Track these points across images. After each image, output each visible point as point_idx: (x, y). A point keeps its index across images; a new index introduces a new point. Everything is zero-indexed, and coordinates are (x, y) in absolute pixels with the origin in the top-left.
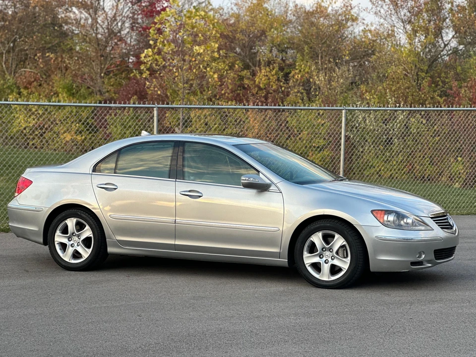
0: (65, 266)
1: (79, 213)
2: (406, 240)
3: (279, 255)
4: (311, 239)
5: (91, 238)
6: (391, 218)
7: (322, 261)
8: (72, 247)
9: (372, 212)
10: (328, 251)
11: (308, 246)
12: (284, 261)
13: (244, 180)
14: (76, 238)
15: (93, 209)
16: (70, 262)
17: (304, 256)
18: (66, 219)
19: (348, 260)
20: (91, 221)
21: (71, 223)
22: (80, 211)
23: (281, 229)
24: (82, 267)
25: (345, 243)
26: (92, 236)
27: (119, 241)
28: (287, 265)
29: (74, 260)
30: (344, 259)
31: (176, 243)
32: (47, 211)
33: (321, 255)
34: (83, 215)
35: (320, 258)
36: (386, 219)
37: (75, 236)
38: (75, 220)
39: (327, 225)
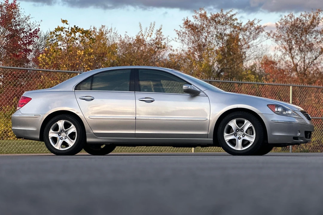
2: (290, 122)
3: (207, 136)
4: (229, 124)
5: (75, 132)
7: (236, 138)
8: (61, 139)
9: (268, 105)
10: (240, 131)
12: (210, 140)
13: (185, 87)
15: (77, 113)
16: (60, 149)
17: (224, 136)
18: (57, 121)
20: (75, 122)
21: (61, 123)
22: (67, 115)
23: (208, 119)
24: (68, 152)
25: (251, 125)
27: (95, 134)
28: (212, 142)
30: (251, 136)
31: (136, 133)
32: (44, 116)
33: (235, 134)
34: (69, 118)
35: (235, 136)
36: (276, 110)
37: (63, 132)
38: (64, 121)
39: (239, 114)
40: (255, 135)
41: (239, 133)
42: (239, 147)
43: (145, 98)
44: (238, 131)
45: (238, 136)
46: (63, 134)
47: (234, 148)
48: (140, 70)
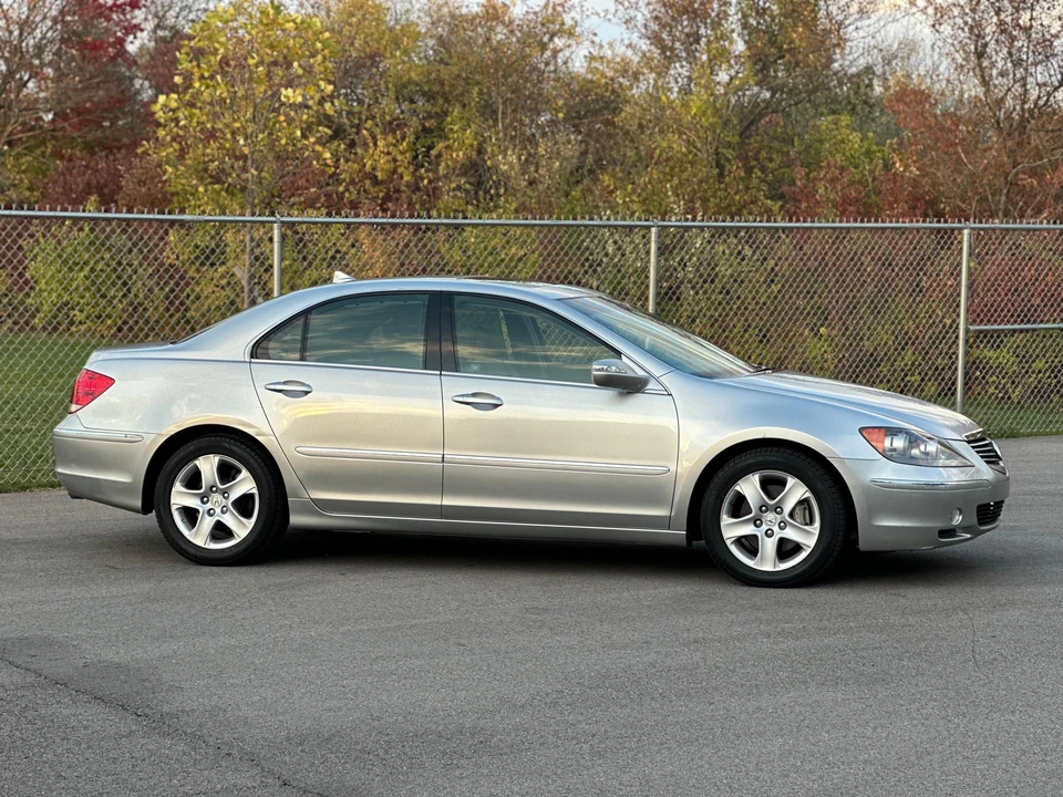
0: (195, 556)
1: (226, 445)
2: (931, 487)
3: (666, 522)
4: (738, 488)
5: (252, 496)
6: (899, 443)
7: (759, 533)
8: (211, 515)
9: (860, 430)
10: (771, 511)
11: (730, 503)
12: (679, 533)
13: (598, 370)
14: (217, 497)
15: (258, 434)
16: (206, 546)
17: (722, 524)
18: (196, 458)
19: (815, 529)
20: (252, 461)
21: (208, 465)
22: (227, 440)
23: (673, 469)
24: (233, 557)
25: (808, 494)
26: (255, 491)
27: (317, 502)
28: (683, 541)
29: (215, 543)
30: (806, 527)
31: (444, 503)
32: (153, 441)
33: (756, 522)
34: (235, 448)
35: (756, 525)
36: (887, 443)
37: (215, 492)
38: (217, 458)
39: (769, 458)
40: (817, 524)
41: (770, 516)
42: (767, 562)
43: (474, 395)
44: (766, 511)
45: (764, 527)
47: (750, 563)
48: (457, 299)
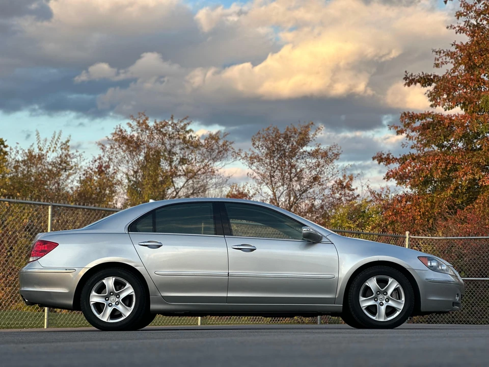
0: (103, 327)
1: (119, 272)
3: (333, 301)
4: (367, 284)
5: (132, 296)
6: (434, 263)
7: (377, 304)
9: (418, 257)
10: (382, 294)
11: (363, 291)
12: (339, 306)
13: (305, 230)
14: (113, 297)
15: (136, 266)
16: (108, 321)
17: (360, 300)
18: (103, 279)
19: (402, 301)
20: (132, 279)
21: (109, 282)
22: (120, 269)
23: (337, 276)
24: (122, 326)
25: (398, 286)
26: (133, 293)
27: (165, 297)
28: (341, 310)
29: (112, 320)
30: (398, 300)
31: (228, 296)
33: (375, 299)
34: (123, 273)
35: (375, 301)
36: (429, 264)
37: (112, 295)
38: (114, 279)
39: (380, 270)
40: (403, 299)
41: (381, 296)
42: (381, 317)
43: (242, 245)
44: (379, 294)
45: (379, 301)
46: (113, 298)
47: (374, 318)
